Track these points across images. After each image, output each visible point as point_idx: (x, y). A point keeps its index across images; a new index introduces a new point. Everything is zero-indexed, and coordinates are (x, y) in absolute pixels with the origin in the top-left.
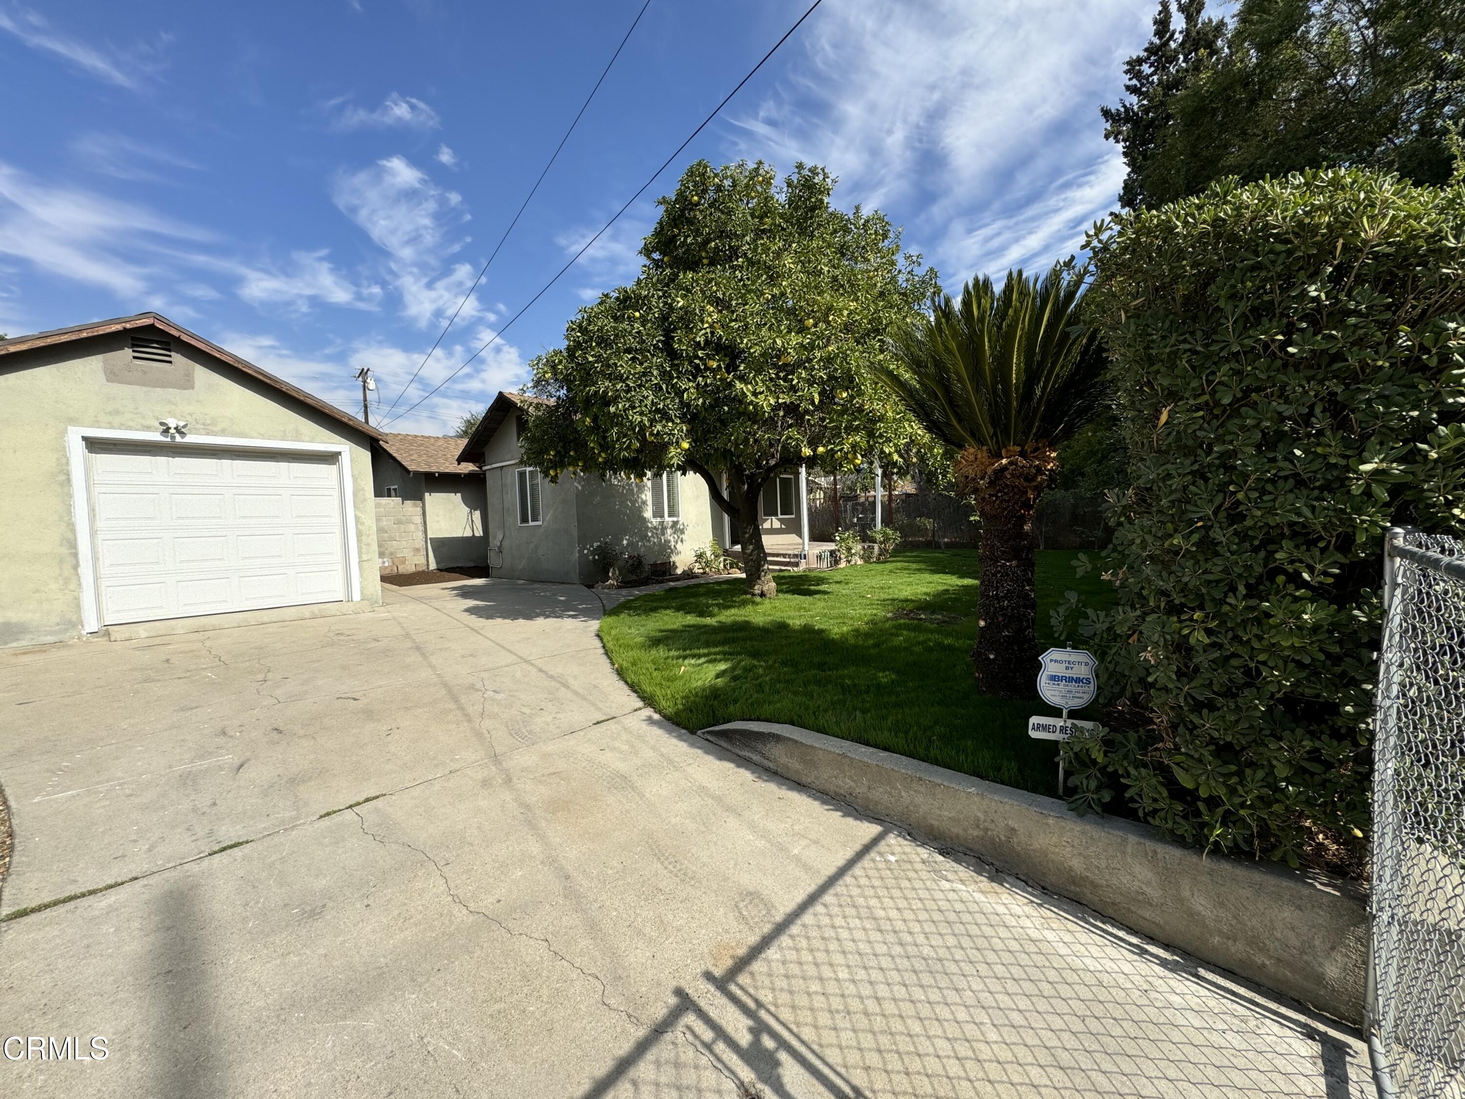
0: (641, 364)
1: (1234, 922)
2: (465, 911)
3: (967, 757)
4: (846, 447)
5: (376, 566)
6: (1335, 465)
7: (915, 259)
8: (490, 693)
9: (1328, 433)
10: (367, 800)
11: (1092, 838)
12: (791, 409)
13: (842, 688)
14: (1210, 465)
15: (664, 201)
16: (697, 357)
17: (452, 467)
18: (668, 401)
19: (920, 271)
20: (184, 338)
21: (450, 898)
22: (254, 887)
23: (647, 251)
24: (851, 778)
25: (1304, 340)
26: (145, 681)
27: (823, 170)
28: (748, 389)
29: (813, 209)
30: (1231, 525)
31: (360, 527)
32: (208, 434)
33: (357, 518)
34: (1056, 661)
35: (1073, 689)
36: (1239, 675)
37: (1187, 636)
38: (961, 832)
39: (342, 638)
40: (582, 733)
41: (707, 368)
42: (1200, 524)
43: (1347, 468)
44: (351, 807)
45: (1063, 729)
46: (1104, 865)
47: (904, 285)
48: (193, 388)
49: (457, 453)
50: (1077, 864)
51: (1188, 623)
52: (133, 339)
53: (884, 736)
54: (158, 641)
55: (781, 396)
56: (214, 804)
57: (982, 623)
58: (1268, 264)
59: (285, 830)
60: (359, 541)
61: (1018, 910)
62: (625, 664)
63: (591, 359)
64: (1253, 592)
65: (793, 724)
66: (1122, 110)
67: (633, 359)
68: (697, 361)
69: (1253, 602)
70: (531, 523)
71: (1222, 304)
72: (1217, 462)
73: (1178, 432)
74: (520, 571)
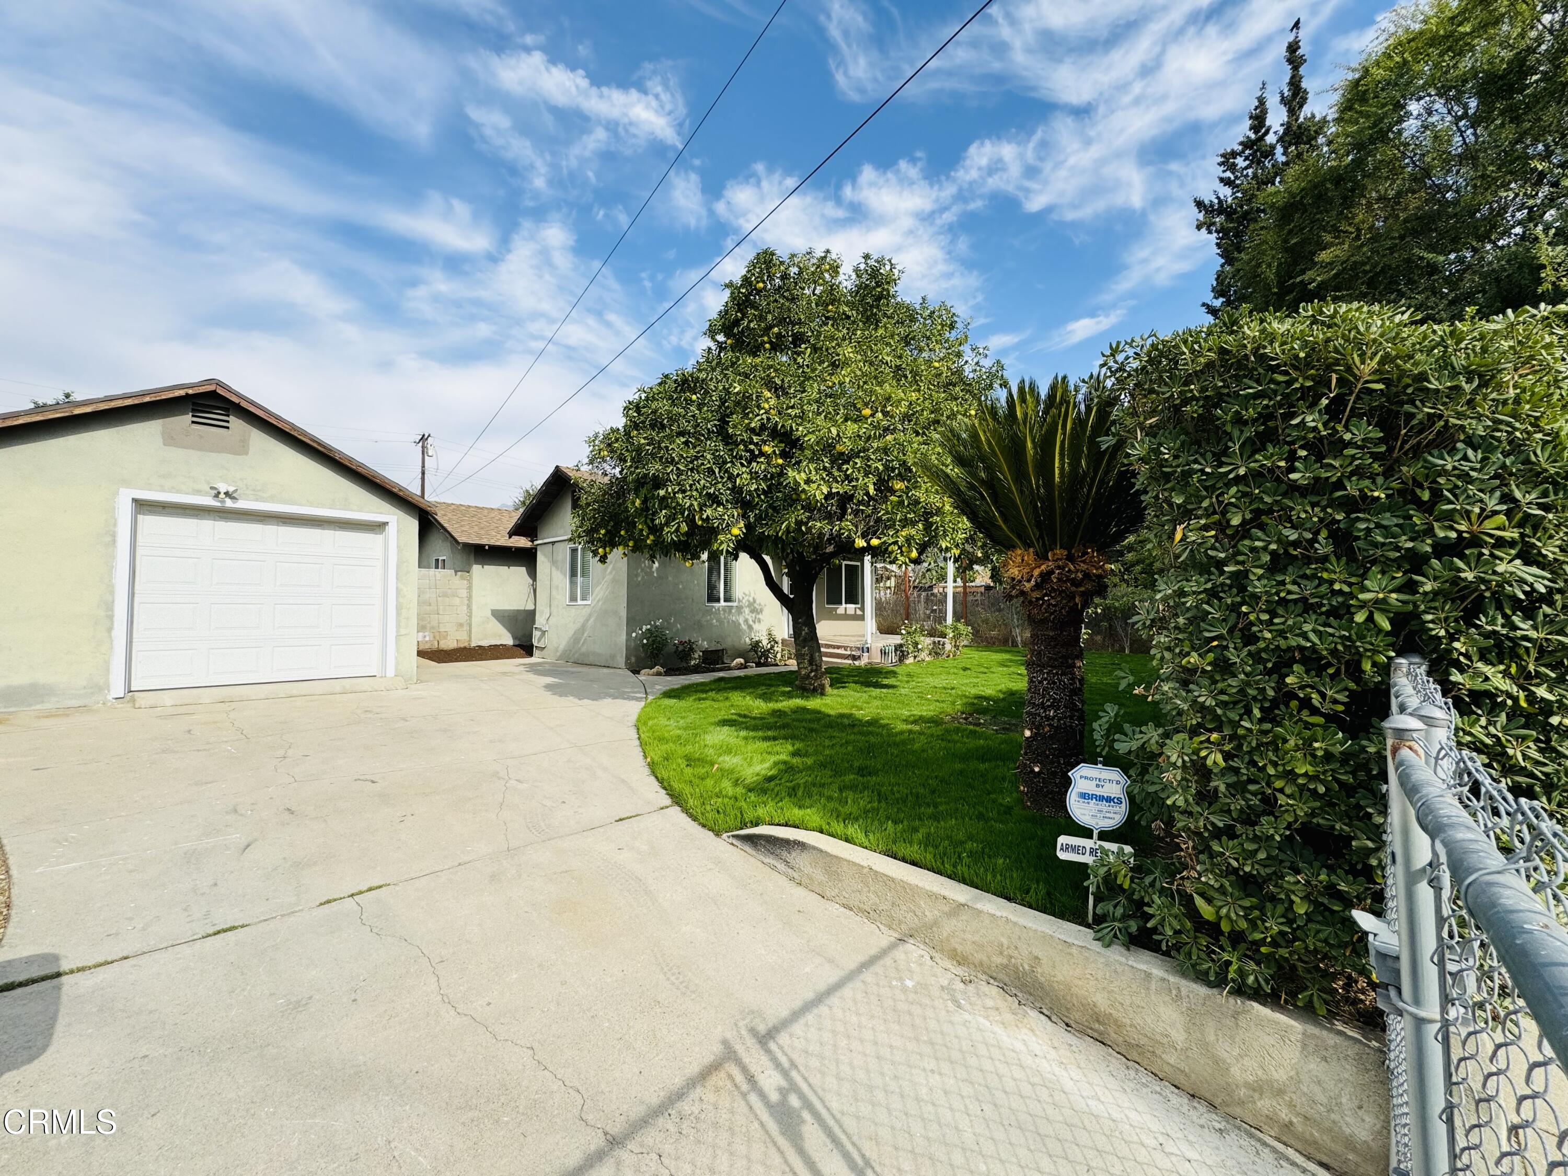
0: (695, 447)
1: (1260, 1073)
2: (452, 1012)
3: (994, 876)
4: (901, 540)
5: (413, 640)
6: (1340, 592)
7: (981, 351)
8: (513, 782)
9: (1333, 559)
10: (370, 889)
11: (1115, 971)
12: (845, 500)
13: (879, 795)
14: (1223, 584)
15: (730, 285)
16: (752, 442)
17: (503, 540)
18: (720, 486)
19: (987, 363)
20: (244, 404)
21: (439, 998)
22: (243, 974)
23: (712, 332)
24: (875, 893)
25: (1306, 468)
26: (164, 751)
27: (890, 261)
28: (801, 477)
29: (879, 298)
30: (1245, 645)
31: (401, 600)
32: (257, 500)
33: (398, 591)
34: (1086, 778)
35: (1105, 809)
36: (1255, 801)
37: (1206, 757)
38: (985, 959)
39: (369, 715)
40: (601, 830)
41: (762, 454)
42: (1215, 643)
43: (1351, 595)
44: (352, 895)
45: (1093, 851)
46: (1128, 1002)
47: (971, 376)
48: (247, 454)
49: (510, 525)
50: (1101, 1001)
51: (1206, 745)
52: (194, 404)
53: (913, 850)
54: (183, 710)
55: (835, 485)
56: (216, 884)
57: (1028, 733)
58: (1269, 392)
59: (282, 916)
60: (398, 614)
61: (1037, 1049)
62: (656, 758)
63: (643, 441)
64: (1268, 715)
65: (821, 832)
66: (1216, 201)
67: (686, 443)
68: (752, 447)
69: (1267, 726)
70: (580, 602)
71: (1228, 428)
72: (1228, 582)
73: (1192, 550)
74: (564, 652)
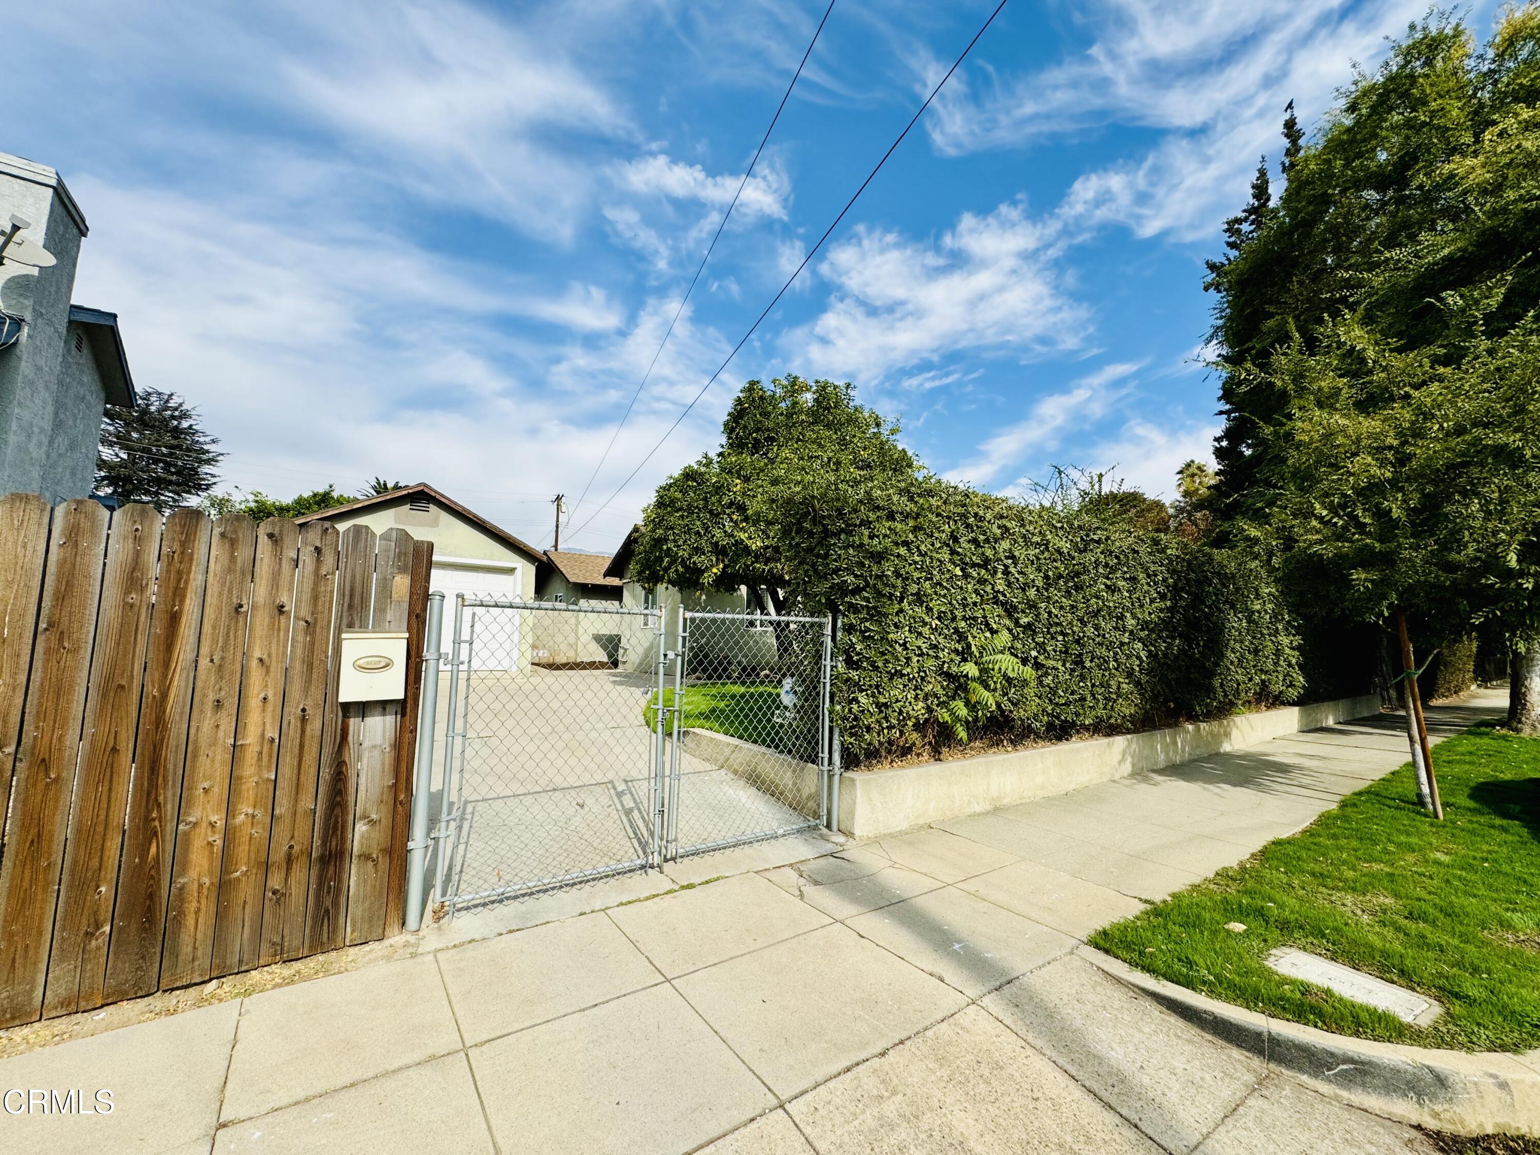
16: (725, 514)
18: (703, 542)
20: (438, 497)
32: (442, 555)
41: (732, 520)
48: (439, 525)
49: (605, 568)
52: (412, 498)
74: (640, 664)
